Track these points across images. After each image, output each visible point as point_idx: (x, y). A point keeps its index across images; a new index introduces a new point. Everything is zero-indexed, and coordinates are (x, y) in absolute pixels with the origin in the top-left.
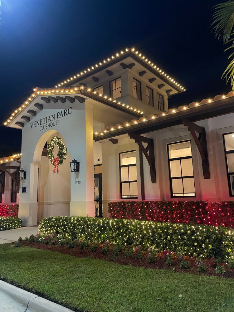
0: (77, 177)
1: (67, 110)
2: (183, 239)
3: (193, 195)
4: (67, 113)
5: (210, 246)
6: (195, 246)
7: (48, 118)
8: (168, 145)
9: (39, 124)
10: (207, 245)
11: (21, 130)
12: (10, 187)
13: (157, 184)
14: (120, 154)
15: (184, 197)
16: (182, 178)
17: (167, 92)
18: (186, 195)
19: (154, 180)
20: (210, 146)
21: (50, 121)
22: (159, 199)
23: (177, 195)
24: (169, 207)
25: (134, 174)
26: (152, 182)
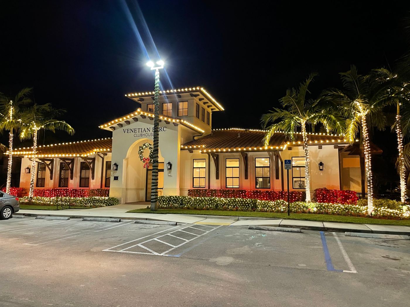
0: (170, 173)
1: (162, 128)
2: (242, 203)
3: (238, 187)
4: (162, 130)
5: (252, 205)
6: (247, 206)
7: (143, 130)
8: (226, 159)
9: (133, 132)
10: (251, 205)
11: (112, 132)
12: (79, 174)
13: (219, 180)
14: (194, 160)
15: (233, 188)
16: (233, 178)
17: (212, 109)
18: (234, 187)
19: (217, 178)
20: (249, 163)
21: (146, 132)
22: (220, 188)
23: (229, 187)
24: (227, 193)
25: (203, 173)
26: (216, 179)
